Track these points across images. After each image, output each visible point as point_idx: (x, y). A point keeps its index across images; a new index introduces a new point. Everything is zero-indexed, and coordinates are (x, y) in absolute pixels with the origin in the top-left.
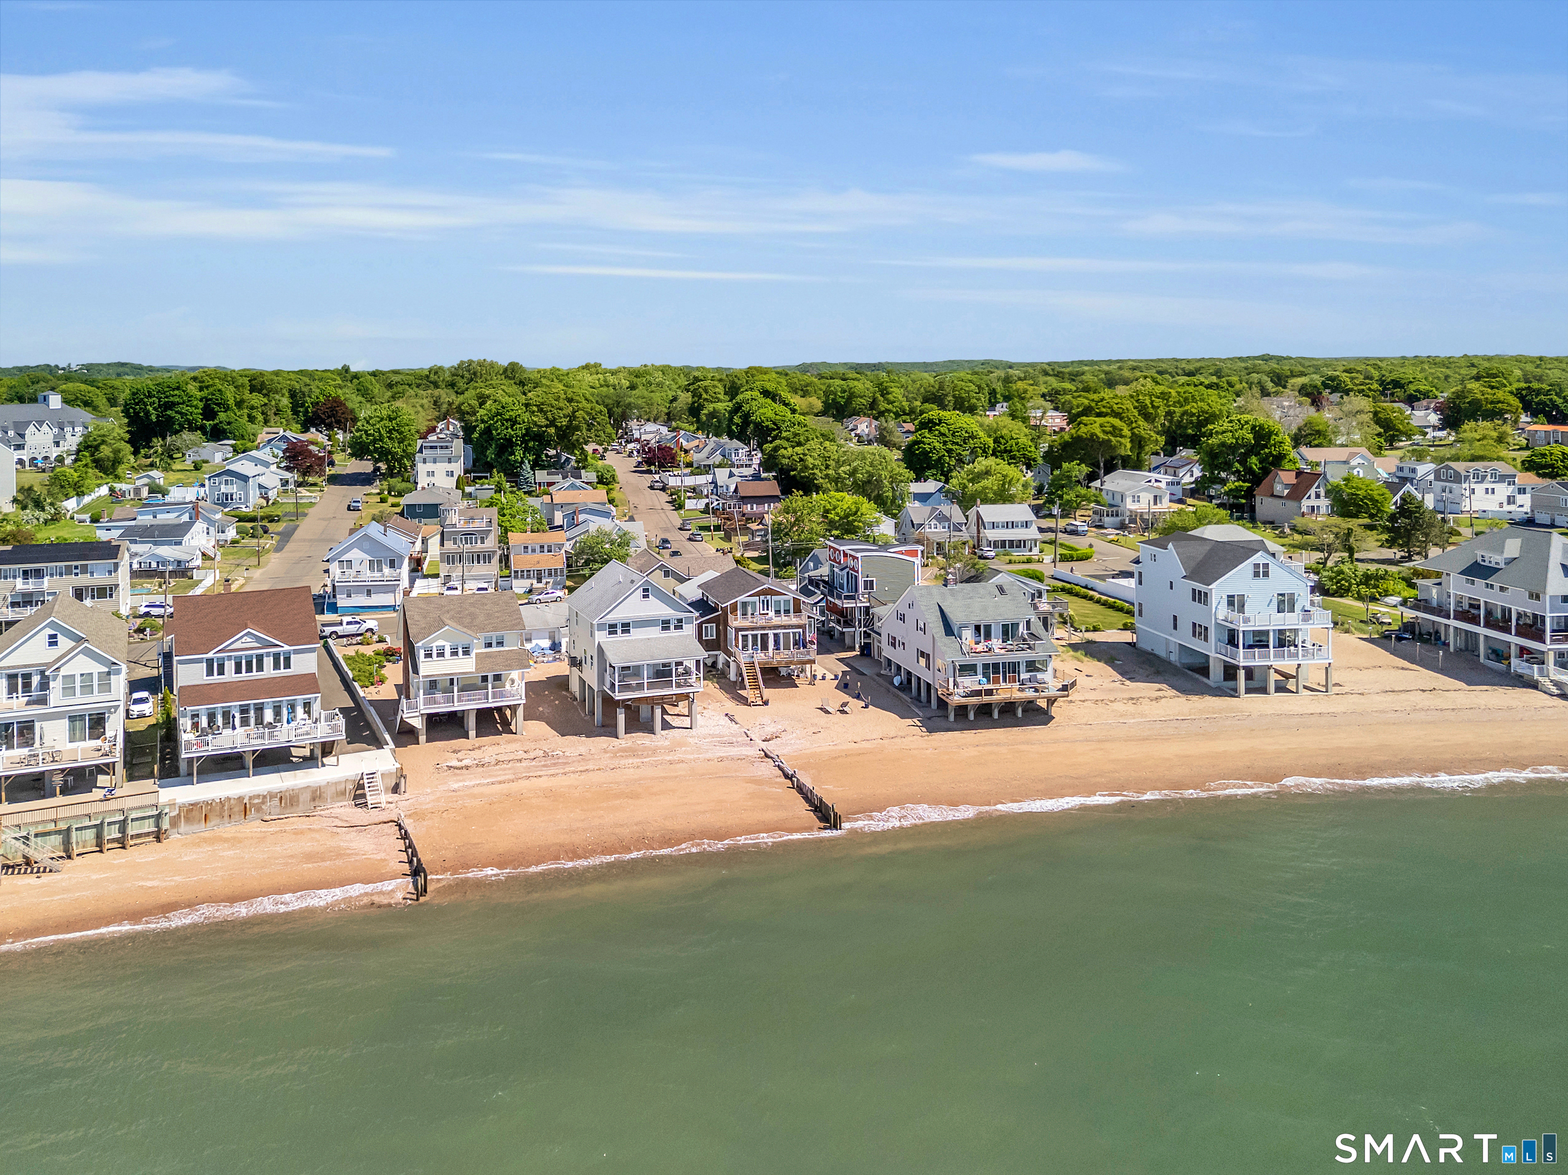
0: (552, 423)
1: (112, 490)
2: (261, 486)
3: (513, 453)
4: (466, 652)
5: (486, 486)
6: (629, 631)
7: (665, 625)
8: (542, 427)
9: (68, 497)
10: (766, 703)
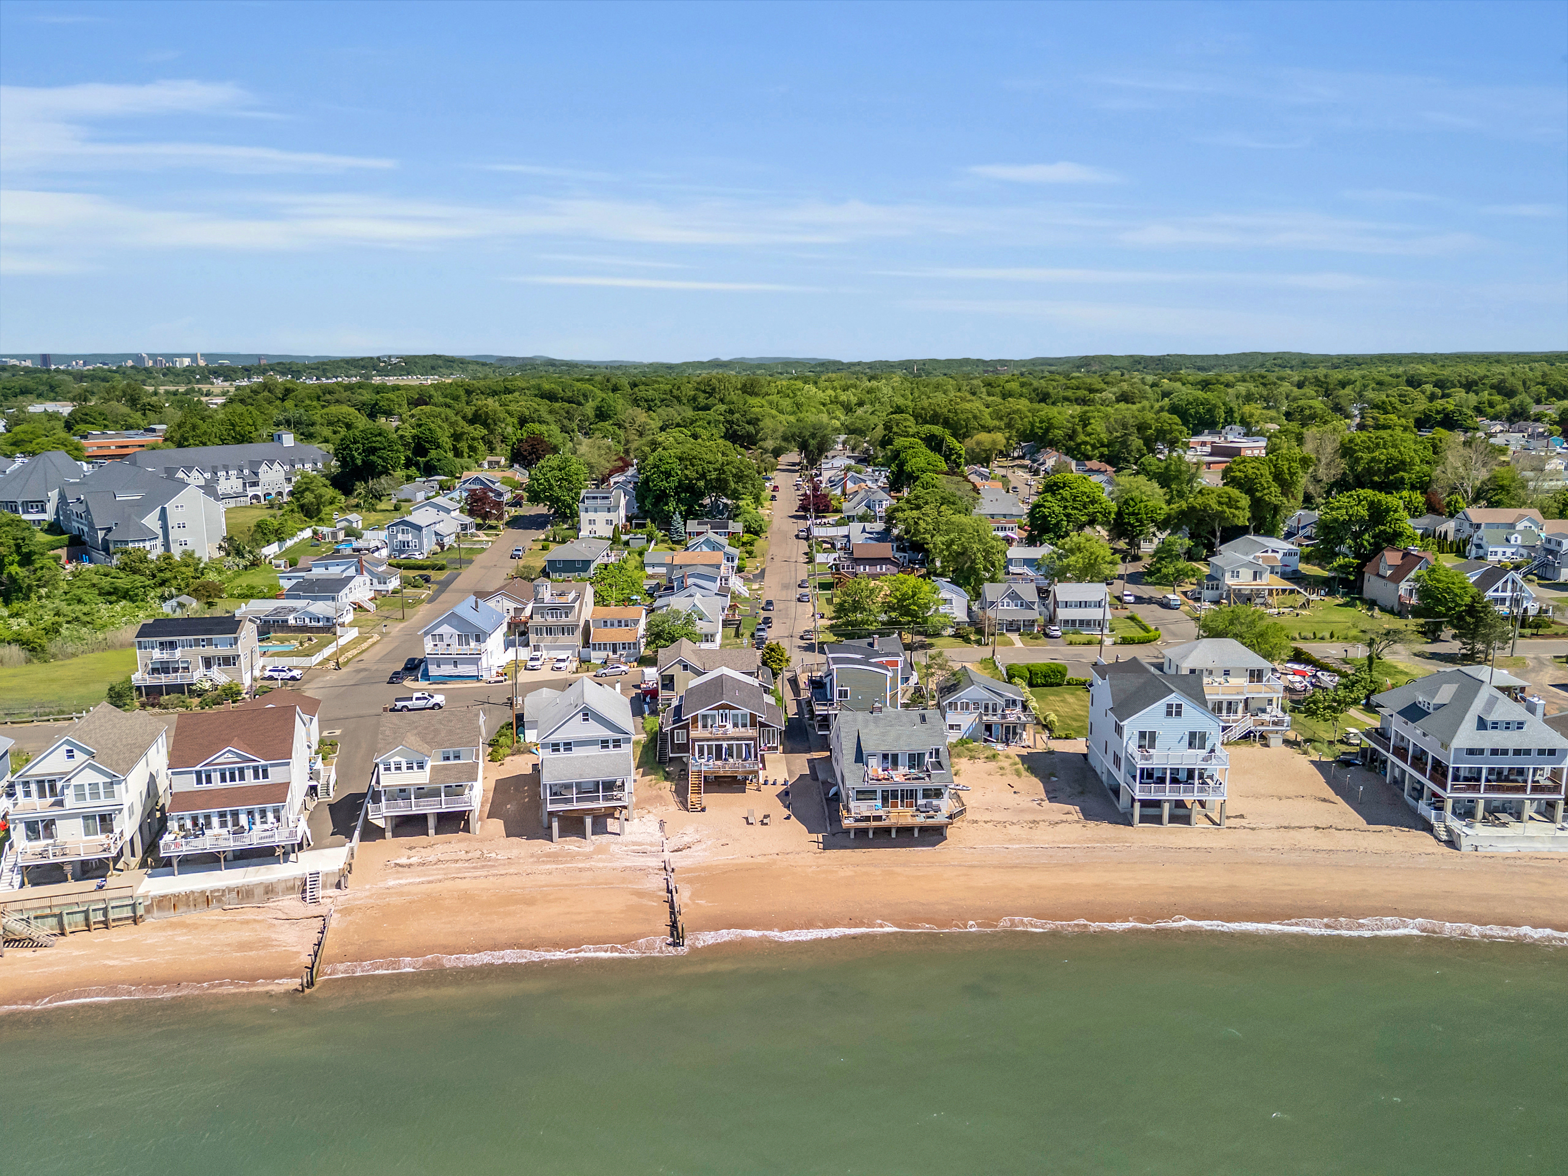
0: (703, 476)
1: (315, 533)
2: (436, 534)
3: (667, 504)
4: (421, 767)
5: (639, 536)
6: (571, 749)
7: (605, 744)
8: (693, 479)
9: (269, 543)
10: (703, 810)
